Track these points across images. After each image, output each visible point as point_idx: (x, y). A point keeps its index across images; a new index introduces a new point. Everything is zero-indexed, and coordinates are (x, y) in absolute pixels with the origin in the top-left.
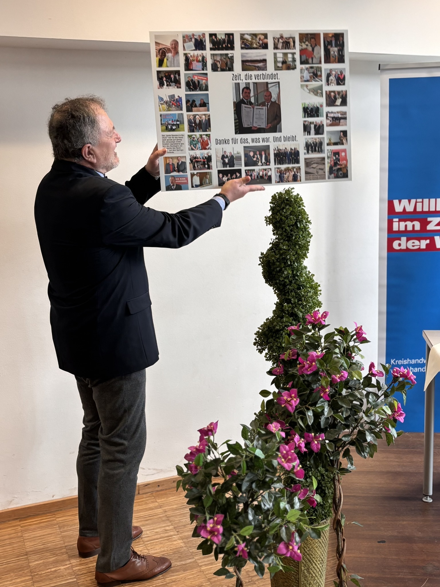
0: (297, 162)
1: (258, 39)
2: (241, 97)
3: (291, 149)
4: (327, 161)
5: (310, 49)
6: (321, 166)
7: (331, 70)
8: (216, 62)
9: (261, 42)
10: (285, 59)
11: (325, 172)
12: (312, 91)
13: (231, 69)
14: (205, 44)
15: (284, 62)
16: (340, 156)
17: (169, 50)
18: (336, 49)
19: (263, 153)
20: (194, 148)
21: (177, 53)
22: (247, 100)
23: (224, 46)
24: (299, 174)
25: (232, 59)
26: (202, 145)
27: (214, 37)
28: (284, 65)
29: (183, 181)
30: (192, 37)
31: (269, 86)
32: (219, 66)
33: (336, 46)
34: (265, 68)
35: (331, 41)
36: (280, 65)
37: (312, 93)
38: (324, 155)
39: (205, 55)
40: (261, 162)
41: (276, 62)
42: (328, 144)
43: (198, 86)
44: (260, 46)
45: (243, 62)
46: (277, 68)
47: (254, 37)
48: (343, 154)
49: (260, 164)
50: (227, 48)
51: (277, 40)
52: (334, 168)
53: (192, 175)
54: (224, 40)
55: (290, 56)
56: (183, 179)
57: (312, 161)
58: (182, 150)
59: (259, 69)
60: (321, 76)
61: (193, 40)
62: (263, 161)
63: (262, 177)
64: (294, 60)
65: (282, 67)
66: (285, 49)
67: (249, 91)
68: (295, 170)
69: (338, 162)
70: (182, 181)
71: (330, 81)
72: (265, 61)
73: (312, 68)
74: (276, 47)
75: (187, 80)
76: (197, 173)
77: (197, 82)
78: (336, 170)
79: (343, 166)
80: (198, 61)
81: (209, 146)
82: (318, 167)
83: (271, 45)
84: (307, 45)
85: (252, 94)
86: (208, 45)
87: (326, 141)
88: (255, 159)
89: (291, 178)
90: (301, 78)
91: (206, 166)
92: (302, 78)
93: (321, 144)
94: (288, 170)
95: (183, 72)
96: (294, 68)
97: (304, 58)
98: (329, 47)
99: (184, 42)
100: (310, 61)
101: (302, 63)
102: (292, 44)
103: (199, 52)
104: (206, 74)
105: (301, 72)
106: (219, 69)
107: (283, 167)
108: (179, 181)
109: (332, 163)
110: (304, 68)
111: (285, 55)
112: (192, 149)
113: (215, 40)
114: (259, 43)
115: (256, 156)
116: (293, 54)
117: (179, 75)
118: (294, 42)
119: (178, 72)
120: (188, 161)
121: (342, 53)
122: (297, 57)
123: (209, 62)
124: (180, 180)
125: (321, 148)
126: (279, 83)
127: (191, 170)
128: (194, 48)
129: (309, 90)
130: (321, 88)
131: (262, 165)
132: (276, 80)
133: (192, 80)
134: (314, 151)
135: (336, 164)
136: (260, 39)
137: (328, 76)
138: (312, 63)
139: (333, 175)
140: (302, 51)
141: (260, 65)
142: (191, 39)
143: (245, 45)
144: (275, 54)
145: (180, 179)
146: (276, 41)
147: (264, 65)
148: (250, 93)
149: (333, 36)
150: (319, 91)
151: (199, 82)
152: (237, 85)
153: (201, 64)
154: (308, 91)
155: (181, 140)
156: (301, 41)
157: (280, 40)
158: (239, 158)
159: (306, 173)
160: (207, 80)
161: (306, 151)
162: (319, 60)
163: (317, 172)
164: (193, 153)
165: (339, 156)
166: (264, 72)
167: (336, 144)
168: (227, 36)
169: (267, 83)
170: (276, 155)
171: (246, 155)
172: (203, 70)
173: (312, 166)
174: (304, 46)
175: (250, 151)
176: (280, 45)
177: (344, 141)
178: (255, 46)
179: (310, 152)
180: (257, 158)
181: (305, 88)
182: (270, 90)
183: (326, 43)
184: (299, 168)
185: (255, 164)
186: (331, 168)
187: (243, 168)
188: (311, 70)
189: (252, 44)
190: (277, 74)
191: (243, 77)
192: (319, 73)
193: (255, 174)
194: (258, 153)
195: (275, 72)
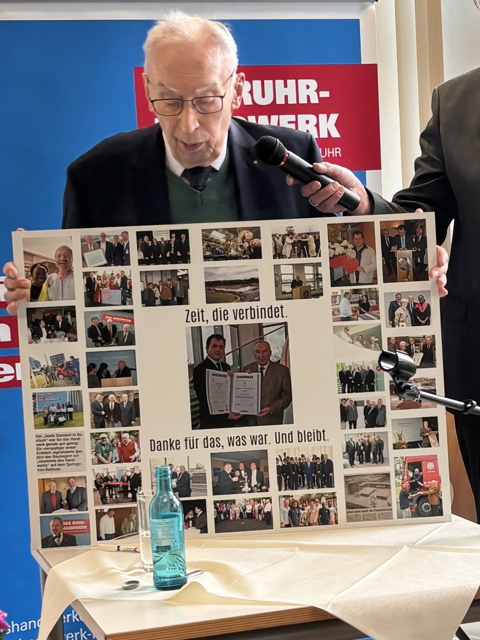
1: (239, 240)
2: (205, 355)
4: (393, 480)
5: (352, 254)
6: (382, 492)
7: (399, 295)
8: (151, 287)
9: (246, 245)
10: (298, 277)
11: (390, 505)
13: (183, 300)
14: (127, 252)
15: (296, 283)
16: (424, 469)
17: (52, 267)
18: (409, 252)
19: (253, 466)
20: (103, 459)
21: (69, 271)
22: (217, 360)
25: (184, 280)
26: (121, 452)
27: (146, 238)
28: (297, 290)
29: (80, 527)
30: (101, 239)
31: (266, 331)
32: (158, 295)
33: (408, 247)
34: (255, 297)
35: (398, 236)
36: (287, 288)
38: (389, 468)
39: (127, 275)
40: (250, 486)
41: (278, 283)
42: (395, 447)
43: (113, 336)
45: (209, 285)
46: (281, 295)
47: (232, 236)
48: (430, 466)
49: (246, 488)
50: (174, 260)
54: (168, 243)
55: (309, 270)
56: (80, 523)
57: (361, 482)
58: (78, 464)
59: (243, 298)
60: (377, 308)
61: (103, 246)
62: (254, 482)
64: (318, 278)
65: (291, 293)
66: (299, 256)
68: (323, 500)
69: (420, 483)
70: (77, 528)
71: (397, 317)
72: (254, 281)
73: (356, 292)
74: (278, 254)
75: (90, 324)
76: (110, 510)
77: (110, 329)
79: (431, 491)
80: (114, 287)
81: (136, 454)
82: (375, 494)
83: (267, 249)
84: (346, 247)
86: (135, 254)
87: (391, 440)
88: (235, 479)
89: (315, 517)
90: (334, 314)
91: (130, 495)
92: (336, 313)
93: (380, 445)
94: (307, 500)
95: (81, 310)
96: (319, 294)
97: (339, 273)
98: (394, 249)
99: (84, 249)
100: (353, 278)
101: (334, 283)
102: (313, 246)
103: (117, 269)
104: (131, 311)
105: (334, 302)
106: (158, 302)
107: (298, 494)
108: (71, 528)
110: (339, 293)
111: (299, 268)
112: (100, 462)
113: (150, 243)
114: (241, 246)
115: (237, 473)
116: (317, 265)
119: (71, 310)
120: (90, 487)
121: (422, 259)
122: (325, 271)
123: (137, 288)
124: (72, 525)
125: (381, 454)
126: (286, 323)
127: (96, 504)
128: (105, 262)
129: (352, 337)
130: (377, 331)
131: (252, 491)
132: (280, 320)
133: (101, 325)
135: (414, 487)
136: (244, 237)
137: (393, 307)
138: (358, 284)
139: (408, 510)
140: (334, 260)
141: (246, 289)
142: (99, 243)
143: (213, 250)
144: (277, 268)
145: (74, 523)
146: (279, 241)
147: (253, 290)
148: (223, 347)
149: (400, 227)
150: (374, 339)
151: (114, 327)
152: (197, 332)
153: (119, 292)
155: (76, 444)
156: (332, 239)
157: (288, 240)
158: (202, 478)
159: (349, 506)
160: (132, 323)
161: (347, 461)
162: (371, 276)
163: (374, 505)
164: (101, 469)
165: (421, 471)
166: (254, 304)
167: (413, 445)
168: (174, 235)
169: (261, 326)
171: (216, 472)
172: (124, 303)
173: (361, 492)
174: (339, 250)
175: (225, 463)
176: (287, 250)
177: (432, 440)
178: (233, 252)
179: (356, 462)
180: (240, 477)
181: (343, 333)
182: (267, 339)
183: (387, 240)
184: (333, 497)
185: (236, 489)
186: (404, 496)
187: (210, 499)
188: (356, 297)
189: (227, 249)
190: (282, 307)
191: (208, 315)
192: (372, 303)
193: (236, 509)
194: (242, 466)
195: (279, 304)
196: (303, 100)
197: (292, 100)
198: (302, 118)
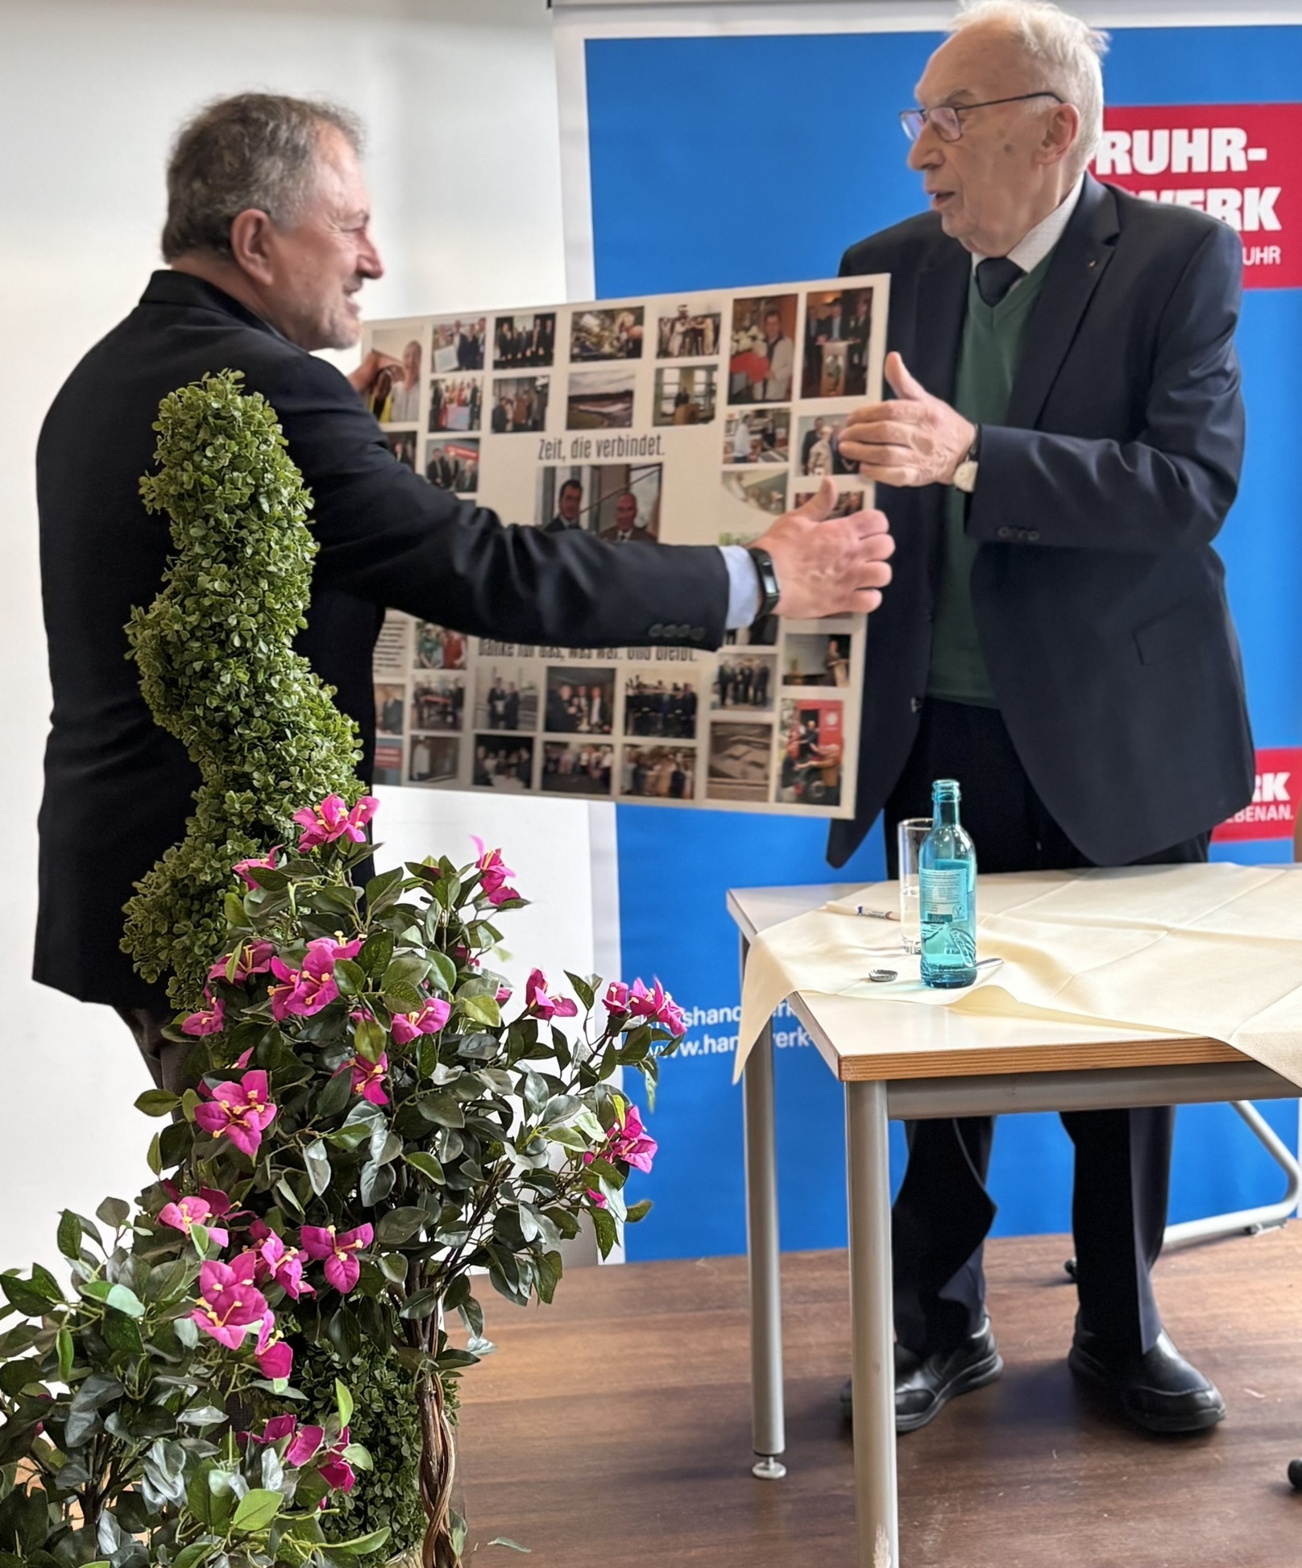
0: (689, 731)
1: (616, 328)
2: (557, 511)
3: (676, 688)
4: (777, 737)
5: (761, 350)
6: (757, 755)
7: (820, 421)
8: (503, 403)
9: (624, 336)
10: (685, 389)
11: (767, 777)
12: (753, 496)
13: (538, 425)
14: (482, 350)
15: (682, 399)
16: (821, 723)
17: (399, 373)
18: (842, 346)
19: (596, 692)
20: (425, 661)
21: (415, 379)
22: (569, 519)
23: (528, 353)
24: (688, 773)
25: (543, 393)
26: (446, 653)
27: (506, 327)
28: (682, 410)
29: (391, 759)
30: (454, 330)
31: (635, 475)
32: (510, 415)
33: (843, 337)
34: (625, 420)
35: (830, 319)
36: (668, 407)
37: (752, 502)
38: (771, 716)
39: (478, 384)
40: (589, 723)
41: (659, 397)
42: (788, 680)
43: (454, 477)
44: (620, 350)
45: (573, 400)
46: (661, 419)
47: (608, 322)
48: (831, 719)
49: (584, 727)
50: (535, 361)
51: (669, 325)
52: (799, 766)
53: (415, 742)
54: (530, 334)
55: (700, 376)
56: (392, 752)
57: (734, 735)
58: (398, 666)
59: (613, 421)
60: (785, 442)
61: (457, 340)
62: (595, 718)
63: (585, 770)
64: (711, 391)
65: (673, 415)
66: (690, 354)
67: (575, 493)
68: (679, 758)
69: (813, 746)
70: (389, 759)
71: (812, 460)
72: (627, 396)
73: (760, 414)
74: (663, 352)
75: (432, 458)
76: (427, 738)
77: (452, 466)
78: (803, 773)
79: (828, 762)
80: (462, 403)
81: (463, 658)
82: (749, 758)
83: (650, 346)
84: (754, 338)
85: (585, 503)
86: (490, 353)
87: (781, 669)
88: (572, 710)
89: (665, 785)
90: (726, 452)
91: (450, 719)
92: (729, 449)
93: (764, 676)
94: (659, 755)
95: (424, 436)
96: (709, 418)
97: (741, 381)
98: (821, 340)
99: (436, 345)
100: (758, 392)
101: (734, 399)
102: (710, 335)
103: (467, 376)
104: (476, 441)
105: (728, 430)
106: (509, 426)
107: (647, 743)
109: (795, 746)
110: (737, 417)
111: (687, 372)
112: (423, 666)
113: (509, 335)
114: (618, 339)
115: (576, 701)
116: (711, 369)
117: (414, 445)
118: (717, 330)
119: (412, 436)
120: (409, 701)
121: (861, 358)
122: (722, 379)
123: (488, 405)
124: (383, 754)
125: (764, 691)
126: (660, 465)
127: (412, 727)
128: (455, 364)
129: (746, 490)
130: (781, 482)
131: (590, 732)
132: (655, 459)
133: (442, 460)
134: (741, 699)
135: (805, 752)
136: (622, 325)
137: (811, 439)
138: (764, 401)
139: (791, 789)
140: (739, 359)
141: (616, 408)
142: (452, 335)
143: (583, 347)
144: (659, 372)
145: (386, 751)
146: (667, 329)
147: (626, 409)
148: (578, 499)
149: (836, 301)
150: (777, 496)
151: (457, 464)
152: (550, 473)
153: (466, 411)
154: (741, 494)
155: (399, 635)
156: (738, 326)
157: (679, 328)
158: (532, 703)
159: (713, 772)
160: (476, 459)
161: (716, 698)
162: (784, 387)
163: (745, 775)
164: (421, 675)
165: (817, 725)
166: (622, 432)
167: (811, 680)
168: (538, 322)
169: (628, 468)
170: (632, 703)
171: (553, 696)
172: (471, 428)
173: (729, 752)
174: (745, 343)
175: (564, 684)
176: (675, 343)
177: (839, 673)
178: (607, 349)
179: (729, 701)
180: (580, 709)
181: (734, 484)
182: (635, 490)
183: (814, 325)
184: (691, 754)
185: (571, 725)
186: (788, 764)
187: (541, 736)
188: (759, 423)
189: (599, 344)
190: (659, 438)
191: (566, 450)
192: (780, 433)
193: (568, 757)
194: (582, 690)
195: (654, 432)
196: (1219, 166)
197: (1200, 166)
198: (1215, 195)
